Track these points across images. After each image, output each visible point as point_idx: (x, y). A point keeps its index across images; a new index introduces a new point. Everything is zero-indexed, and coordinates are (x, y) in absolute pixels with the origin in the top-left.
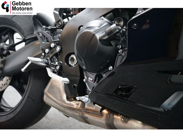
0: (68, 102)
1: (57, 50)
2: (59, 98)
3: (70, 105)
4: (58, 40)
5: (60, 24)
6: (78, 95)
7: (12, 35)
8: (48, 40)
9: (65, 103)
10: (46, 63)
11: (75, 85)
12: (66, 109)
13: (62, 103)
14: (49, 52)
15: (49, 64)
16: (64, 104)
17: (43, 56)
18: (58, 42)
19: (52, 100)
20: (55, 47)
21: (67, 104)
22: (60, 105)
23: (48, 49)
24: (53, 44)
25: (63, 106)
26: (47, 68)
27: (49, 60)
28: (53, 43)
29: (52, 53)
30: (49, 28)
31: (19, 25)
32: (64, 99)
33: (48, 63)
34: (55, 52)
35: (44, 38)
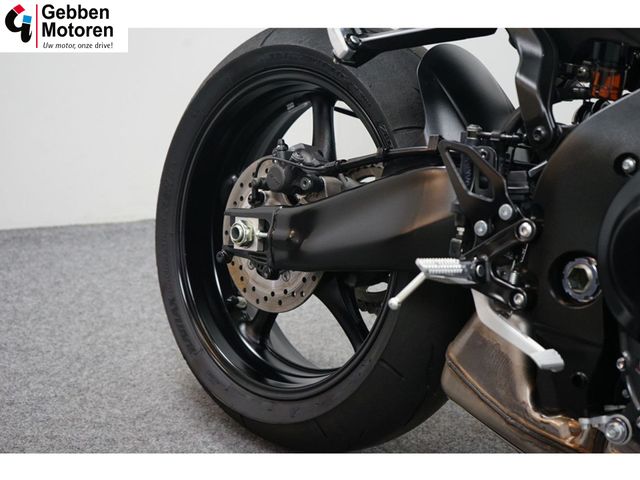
0: (537, 416)
1: (522, 233)
2: (502, 393)
3: (544, 429)
4: (527, 187)
5: (543, 132)
6: (586, 411)
7: (325, 110)
8: (485, 179)
9: (525, 418)
10: (475, 276)
11: (579, 373)
12: (526, 437)
13: (515, 415)
14: (487, 236)
15: (488, 279)
16: (522, 420)
17: (459, 238)
18: (522, 197)
19: (475, 393)
20: (516, 219)
21: (535, 422)
22: (505, 420)
23: (487, 222)
24: (507, 205)
25: (519, 426)
26: (474, 291)
27: (487, 264)
28: (509, 203)
29: (500, 241)
30: (493, 136)
31: (367, 86)
32: (524, 403)
33: (485, 276)
34: (514, 241)
35: (472, 172)
